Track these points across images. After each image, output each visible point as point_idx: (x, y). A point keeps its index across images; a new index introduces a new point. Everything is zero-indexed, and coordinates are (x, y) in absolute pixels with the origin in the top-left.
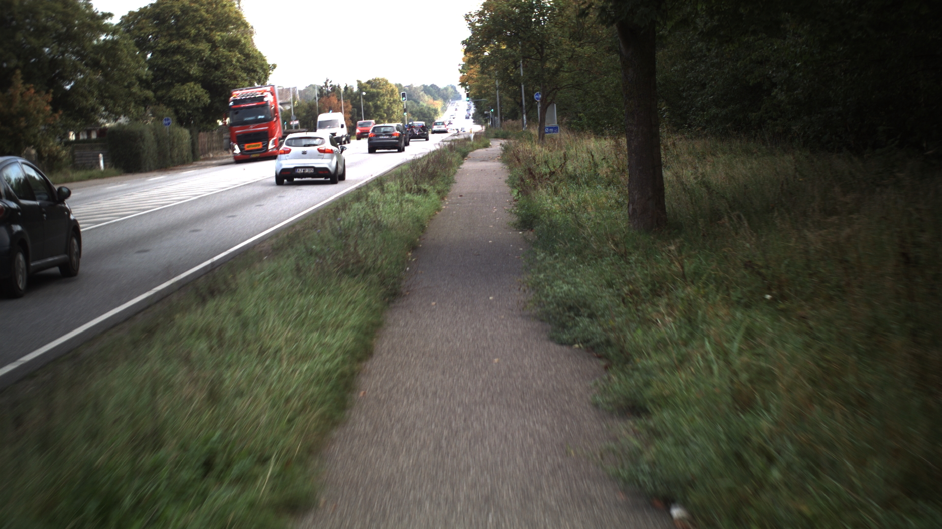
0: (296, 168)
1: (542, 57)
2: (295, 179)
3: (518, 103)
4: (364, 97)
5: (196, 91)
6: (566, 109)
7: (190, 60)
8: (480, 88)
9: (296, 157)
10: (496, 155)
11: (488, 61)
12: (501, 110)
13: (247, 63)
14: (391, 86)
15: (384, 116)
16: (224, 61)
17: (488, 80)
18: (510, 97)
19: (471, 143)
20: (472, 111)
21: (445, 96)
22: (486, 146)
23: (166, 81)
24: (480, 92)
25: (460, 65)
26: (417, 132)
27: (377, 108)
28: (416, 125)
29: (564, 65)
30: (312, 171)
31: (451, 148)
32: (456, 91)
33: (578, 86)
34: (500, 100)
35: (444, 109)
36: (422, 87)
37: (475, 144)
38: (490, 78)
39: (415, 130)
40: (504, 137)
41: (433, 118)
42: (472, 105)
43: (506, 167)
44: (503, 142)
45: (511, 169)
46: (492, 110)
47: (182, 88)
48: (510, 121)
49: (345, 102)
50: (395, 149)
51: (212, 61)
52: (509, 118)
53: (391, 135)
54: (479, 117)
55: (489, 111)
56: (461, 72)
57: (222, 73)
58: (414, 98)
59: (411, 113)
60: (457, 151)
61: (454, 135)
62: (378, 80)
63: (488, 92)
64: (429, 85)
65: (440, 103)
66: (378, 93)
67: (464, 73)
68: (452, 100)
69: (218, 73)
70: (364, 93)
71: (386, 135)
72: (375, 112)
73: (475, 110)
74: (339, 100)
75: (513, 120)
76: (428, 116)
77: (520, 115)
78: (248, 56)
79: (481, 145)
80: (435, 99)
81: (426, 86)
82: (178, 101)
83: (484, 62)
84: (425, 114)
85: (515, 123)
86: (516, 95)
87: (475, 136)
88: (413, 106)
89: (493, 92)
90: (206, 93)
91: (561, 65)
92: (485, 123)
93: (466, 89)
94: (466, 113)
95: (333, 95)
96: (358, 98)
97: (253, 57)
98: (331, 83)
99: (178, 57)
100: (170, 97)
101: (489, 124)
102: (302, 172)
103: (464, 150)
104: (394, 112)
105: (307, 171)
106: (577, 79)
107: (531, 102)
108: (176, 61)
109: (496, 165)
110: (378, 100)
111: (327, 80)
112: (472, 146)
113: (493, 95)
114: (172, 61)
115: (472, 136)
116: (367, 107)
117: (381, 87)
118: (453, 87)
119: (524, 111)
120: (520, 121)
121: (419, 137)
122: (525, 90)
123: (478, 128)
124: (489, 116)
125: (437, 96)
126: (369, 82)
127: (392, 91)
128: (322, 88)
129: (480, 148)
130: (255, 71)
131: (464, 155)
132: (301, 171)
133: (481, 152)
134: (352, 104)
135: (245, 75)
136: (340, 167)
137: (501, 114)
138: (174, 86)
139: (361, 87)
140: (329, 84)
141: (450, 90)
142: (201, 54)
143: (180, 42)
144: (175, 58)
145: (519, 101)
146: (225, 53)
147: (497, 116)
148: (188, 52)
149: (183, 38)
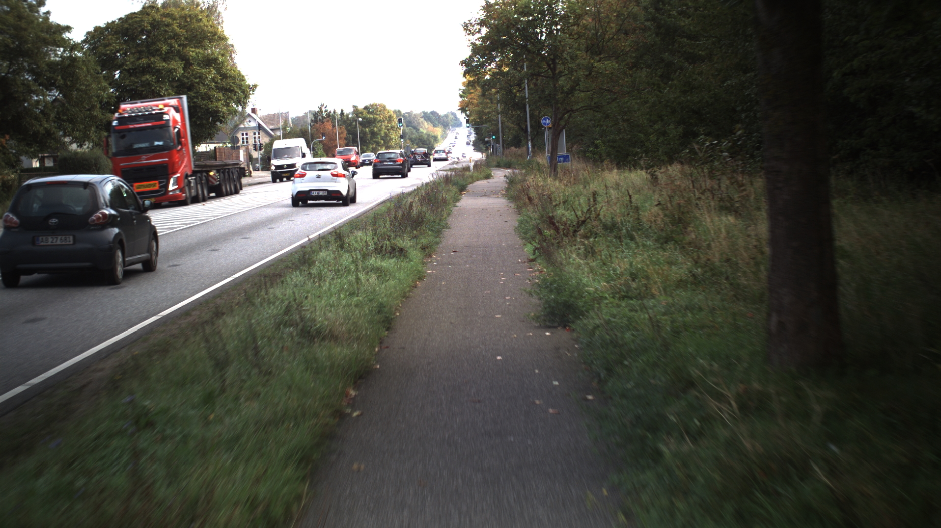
0: (311, 190)
1: (554, 74)
2: (309, 202)
3: (522, 129)
4: (361, 123)
6: (582, 135)
8: (480, 114)
9: (311, 181)
10: (499, 189)
11: (490, 83)
12: (503, 137)
13: (224, 83)
14: (388, 112)
15: (381, 143)
16: (198, 80)
17: (489, 105)
18: (513, 123)
19: (471, 173)
20: (473, 137)
21: (445, 122)
22: (488, 177)
24: (481, 118)
25: (460, 90)
26: (419, 158)
27: (373, 134)
28: (418, 152)
29: (580, 83)
30: (325, 193)
31: (447, 180)
32: (456, 118)
33: (597, 108)
34: (502, 126)
35: (444, 137)
36: (422, 114)
37: (475, 174)
38: (492, 103)
39: (417, 157)
40: (508, 166)
41: (433, 145)
42: (472, 131)
43: (512, 205)
44: (508, 172)
45: (519, 210)
46: (494, 137)
48: (513, 148)
49: (341, 128)
50: (399, 175)
52: (512, 146)
53: (395, 161)
54: (480, 144)
55: (490, 138)
56: (461, 96)
57: (195, 93)
58: (414, 125)
59: (410, 139)
60: (454, 184)
61: (453, 163)
62: (376, 105)
63: (489, 117)
64: (429, 112)
65: (440, 130)
66: (375, 119)
67: (464, 97)
68: (452, 127)
70: (360, 119)
71: (390, 161)
72: (371, 139)
73: (475, 137)
74: (334, 126)
75: (516, 147)
76: (428, 142)
77: (523, 142)
78: (224, 76)
79: (481, 176)
80: (434, 126)
81: (427, 112)
83: (485, 84)
84: (425, 141)
85: (519, 151)
86: (520, 122)
87: (475, 166)
88: (412, 133)
89: (494, 118)
91: (577, 82)
92: (486, 150)
93: (466, 114)
94: (466, 140)
95: (328, 121)
96: (354, 123)
97: (231, 77)
98: (326, 109)
99: (148, 77)
101: (490, 151)
102: (317, 194)
103: (462, 182)
104: (392, 139)
105: (321, 194)
106: (596, 100)
107: (538, 128)
108: (144, 82)
109: (500, 203)
110: (374, 127)
111: (322, 106)
112: (472, 177)
113: (494, 121)
114: (140, 81)
115: (472, 164)
116: (364, 134)
117: (378, 113)
118: (454, 114)
119: (529, 138)
120: (524, 149)
121: (421, 163)
122: (530, 115)
123: (479, 156)
124: (490, 143)
125: (437, 123)
126: (366, 108)
127: (390, 117)
128: (316, 114)
129: (481, 179)
130: (232, 91)
131: (462, 189)
132: (315, 193)
133: (481, 184)
134: (348, 130)
135: (221, 95)
136: (352, 191)
137: (503, 141)
139: (356, 112)
140: (324, 110)
141: (451, 117)
142: (172, 73)
143: (150, 60)
144: (144, 79)
145: (524, 127)
146: (199, 71)
147: (499, 143)
148: (159, 71)
149: (154, 56)
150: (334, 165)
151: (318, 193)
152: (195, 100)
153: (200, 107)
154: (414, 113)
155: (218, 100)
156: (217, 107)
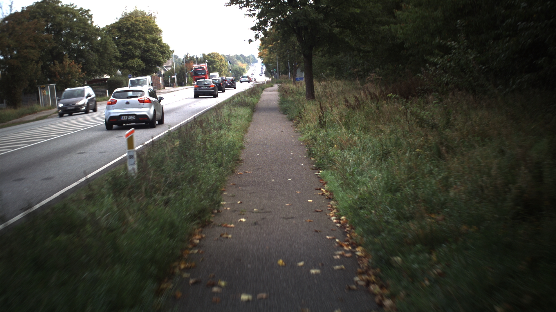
0: (121, 116)
3: (286, 67)
5: (139, 62)
7: (135, 48)
8: (269, 59)
9: (121, 107)
10: (276, 90)
12: (279, 70)
13: (162, 49)
14: (220, 57)
16: (151, 48)
17: (273, 55)
18: (283, 64)
20: (264, 70)
21: (249, 61)
22: (272, 86)
23: (125, 58)
24: (269, 61)
26: (228, 84)
30: (134, 118)
32: (254, 58)
34: (279, 65)
35: (248, 68)
36: (236, 56)
39: (227, 82)
40: (280, 83)
41: (241, 74)
42: (264, 67)
46: (275, 70)
47: (132, 61)
48: (284, 75)
50: (212, 95)
51: (146, 49)
52: (283, 74)
53: (209, 87)
54: (268, 73)
55: (273, 70)
57: (150, 54)
62: (214, 53)
63: (272, 61)
64: (239, 55)
65: (246, 65)
66: (215, 61)
67: (261, 51)
68: (252, 63)
69: (148, 54)
70: (207, 61)
71: (206, 87)
75: (285, 74)
80: (243, 63)
82: (131, 67)
84: (237, 72)
86: (286, 63)
87: (267, 82)
89: (275, 61)
90: (143, 63)
92: (271, 76)
93: (262, 59)
94: (260, 73)
95: (191, 62)
97: (164, 46)
99: (131, 47)
100: (127, 65)
101: (274, 77)
103: (263, 87)
105: (130, 119)
108: (129, 49)
109: (276, 93)
110: (214, 65)
112: (266, 86)
114: (127, 49)
115: (265, 82)
117: (215, 57)
118: (253, 56)
119: (289, 71)
123: (268, 79)
124: (273, 73)
125: (244, 61)
126: (209, 55)
127: (221, 59)
129: (270, 87)
130: (165, 53)
131: (263, 90)
132: (125, 118)
135: (161, 54)
136: (158, 114)
137: (279, 72)
138: (128, 60)
139: (204, 57)
140: (188, 56)
141: (251, 57)
142: (141, 45)
143: (131, 40)
144: (129, 47)
145: (287, 66)
146: (151, 45)
147: (277, 73)
148: (135, 44)
149: (132, 38)
150: (141, 93)
151: (127, 118)
152: (151, 57)
153: (152, 59)
154: (231, 55)
155: (160, 57)
156: (160, 59)
